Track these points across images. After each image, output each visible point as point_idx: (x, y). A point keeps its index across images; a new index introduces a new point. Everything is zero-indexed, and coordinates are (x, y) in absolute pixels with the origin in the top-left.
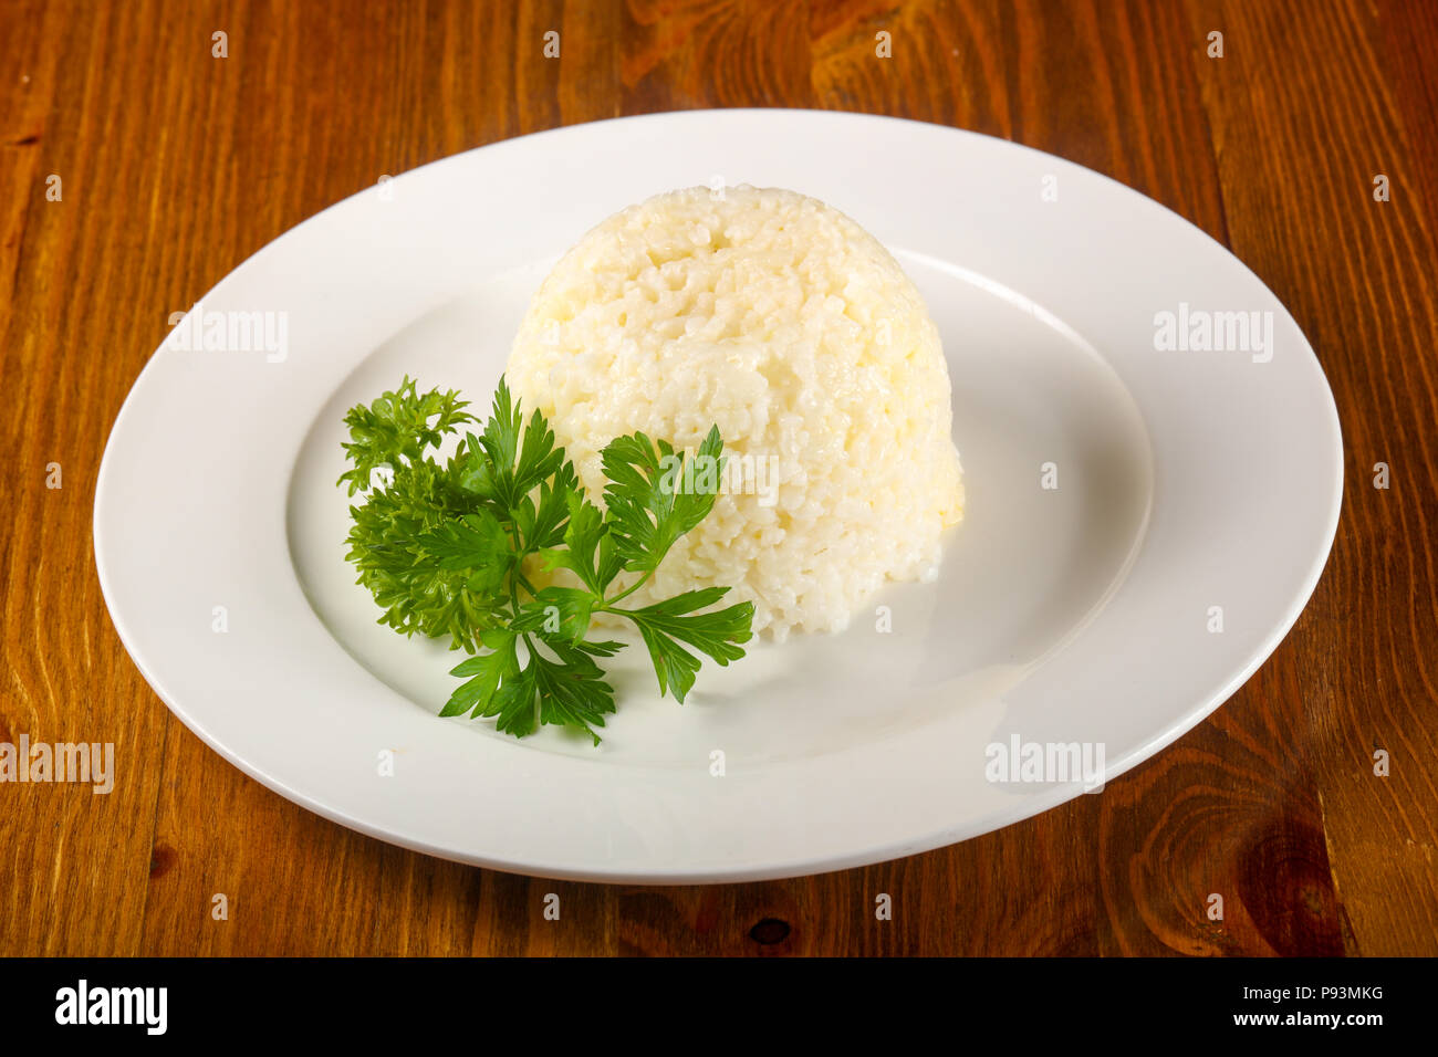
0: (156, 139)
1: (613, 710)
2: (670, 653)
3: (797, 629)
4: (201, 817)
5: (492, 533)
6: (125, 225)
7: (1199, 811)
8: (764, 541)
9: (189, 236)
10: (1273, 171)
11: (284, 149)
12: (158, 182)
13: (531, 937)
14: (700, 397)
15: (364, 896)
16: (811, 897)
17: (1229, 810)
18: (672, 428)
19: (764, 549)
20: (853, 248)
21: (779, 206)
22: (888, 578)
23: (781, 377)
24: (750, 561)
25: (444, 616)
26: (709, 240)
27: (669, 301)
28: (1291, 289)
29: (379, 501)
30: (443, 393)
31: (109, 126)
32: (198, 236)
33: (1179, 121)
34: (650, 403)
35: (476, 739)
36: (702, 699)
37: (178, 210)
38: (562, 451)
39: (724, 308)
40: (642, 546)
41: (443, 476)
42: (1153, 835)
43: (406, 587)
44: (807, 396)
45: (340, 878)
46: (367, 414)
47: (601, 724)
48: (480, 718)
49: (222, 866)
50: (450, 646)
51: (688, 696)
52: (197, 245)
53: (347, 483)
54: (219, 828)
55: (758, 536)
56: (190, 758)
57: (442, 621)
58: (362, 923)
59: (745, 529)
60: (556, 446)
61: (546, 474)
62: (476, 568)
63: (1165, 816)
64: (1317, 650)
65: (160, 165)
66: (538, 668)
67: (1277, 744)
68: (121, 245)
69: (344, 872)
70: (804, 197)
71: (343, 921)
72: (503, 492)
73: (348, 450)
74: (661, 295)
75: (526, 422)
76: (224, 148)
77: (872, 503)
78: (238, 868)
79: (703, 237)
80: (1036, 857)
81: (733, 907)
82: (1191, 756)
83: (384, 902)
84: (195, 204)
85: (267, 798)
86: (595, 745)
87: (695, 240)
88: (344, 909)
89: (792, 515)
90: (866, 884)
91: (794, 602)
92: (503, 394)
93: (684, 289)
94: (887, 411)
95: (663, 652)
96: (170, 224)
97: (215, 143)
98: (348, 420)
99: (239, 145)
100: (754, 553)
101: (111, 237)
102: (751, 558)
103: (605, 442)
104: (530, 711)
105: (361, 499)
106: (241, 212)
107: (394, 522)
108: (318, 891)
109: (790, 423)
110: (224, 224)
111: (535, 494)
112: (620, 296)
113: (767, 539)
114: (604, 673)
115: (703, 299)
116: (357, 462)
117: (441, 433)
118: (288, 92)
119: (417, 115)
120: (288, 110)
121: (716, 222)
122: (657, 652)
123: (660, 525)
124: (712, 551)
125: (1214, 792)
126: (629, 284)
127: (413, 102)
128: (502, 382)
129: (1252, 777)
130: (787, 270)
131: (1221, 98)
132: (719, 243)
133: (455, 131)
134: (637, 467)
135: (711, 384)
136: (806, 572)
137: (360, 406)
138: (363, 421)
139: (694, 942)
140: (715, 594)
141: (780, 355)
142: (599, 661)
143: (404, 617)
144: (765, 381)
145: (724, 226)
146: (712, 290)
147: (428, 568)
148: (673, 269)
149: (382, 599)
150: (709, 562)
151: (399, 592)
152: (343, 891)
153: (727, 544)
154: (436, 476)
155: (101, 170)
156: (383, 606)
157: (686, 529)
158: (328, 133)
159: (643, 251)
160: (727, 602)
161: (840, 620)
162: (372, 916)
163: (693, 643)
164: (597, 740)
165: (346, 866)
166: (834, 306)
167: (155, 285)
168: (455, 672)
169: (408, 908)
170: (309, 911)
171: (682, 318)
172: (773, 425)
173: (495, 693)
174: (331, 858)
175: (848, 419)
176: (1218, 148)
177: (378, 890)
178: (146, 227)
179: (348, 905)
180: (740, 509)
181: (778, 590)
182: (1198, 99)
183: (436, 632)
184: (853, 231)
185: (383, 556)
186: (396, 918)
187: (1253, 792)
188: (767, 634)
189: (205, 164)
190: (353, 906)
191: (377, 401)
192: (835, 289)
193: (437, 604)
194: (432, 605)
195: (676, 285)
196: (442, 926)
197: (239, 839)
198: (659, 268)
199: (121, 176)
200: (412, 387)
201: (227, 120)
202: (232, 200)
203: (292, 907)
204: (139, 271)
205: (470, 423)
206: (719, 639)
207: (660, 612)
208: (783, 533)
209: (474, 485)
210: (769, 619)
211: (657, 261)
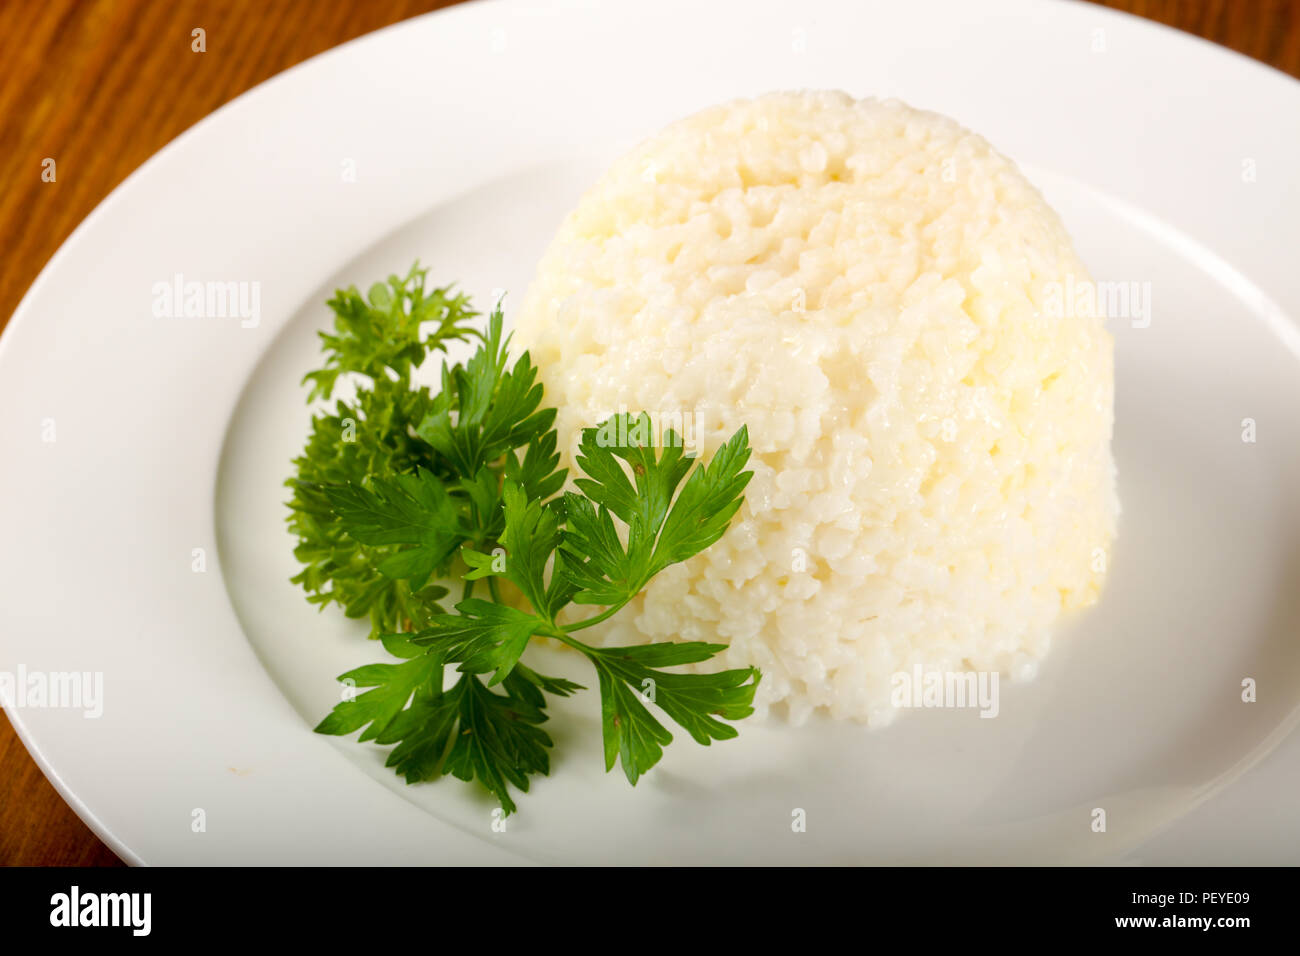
1: (546, 772)
2: (631, 715)
3: (823, 711)
5: (434, 503)
8: (789, 591)
14: (732, 385)
19: (790, 601)
21: (928, 139)
23: (849, 380)
24: (767, 613)
25: (367, 595)
26: (823, 167)
27: (742, 240)
30: (450, 296)
34: (669, 377)
36: (667, 783)
38: (550, 414)
39: (811, 265)
40: (606, 577)
43: (333, 543)
44: (876, 412)
46: (358, 300)
47: (524, 787)
48: (371, 743)
50: (369, 633)
51: (648, 777)
53: (312, 384)
55: (783, 582)
57: (362, 600)
59: (766, 571)
60: (545, 404)
61: (520, 441)
62: (406, 545)
66: (467, 692)
70: (967, 132)
72: (464, 451)
73: (323, 342)
74: (735, 229)
75: (509, 365)
77: (951, 569)
79: (817, 160)
86: (506, 814)
87: (805, 162)
89: (832, 567)
91: (822, 676)
92: (497, 321)
93: (770, 227)
94: (994, 452)
95: (622, 712)
98: (331, 303)
100: (773, 604)
102: (767, 610)
105: (323, 409)
109: (848, 444)
112: (683, 220)
113: (792, 590)
114: (549, 716)
115: (789, 246)
116: (332, 359)
117: (427, 349)
121: (840, 144)
122: (611, 710)
124: (717, 590)
126: (698, 206)
128: (499, 306)
130: (908, 230)
132: (837, 174)
134: (623, 464)
135: (752, 369)
136: (845, 641)
137: (352, 288)
138: (351, 310)
140: (705, 650)
141: (855, 349)
142: (548, 696)
143: (324, 580)
144: (824, 383)
145: (849, 151)
146: (805, 236)
148: (761, 197)
149: (302, 551)
150: (713, 604)
151: (323, 548)
153: (738, 585)
156: (302, 560)
157: (679, 556)
159: (733, 163)
163: (666, 707)
164: (510, 809)
166: (954, 293)
168: (346, 678)
171: (748, 269)
172: (825, 442)
173: (399, 714)
175: (933, 453)
180: (760, 543)
181: (803, 658)
188: (780, 710)
191: (378, 284)
192: (960, 270)
193: (364, 575)
194: (357, 575)
195: (760, 220)
198: (745, 190)
200: (423, 276)
205: (467, 341)
206: (701, 709)
207: (628, 658)
208: (816, 586)
209: (430, 435)
210: (785, 690)
211: (748, 181)
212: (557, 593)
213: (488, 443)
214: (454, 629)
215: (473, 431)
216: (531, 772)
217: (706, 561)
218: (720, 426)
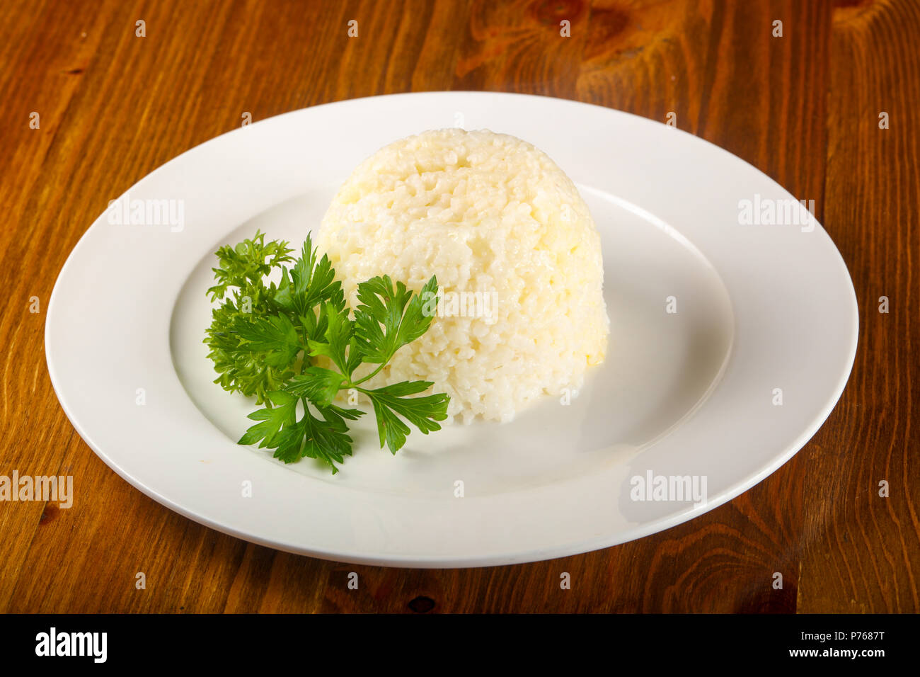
0: (155, 79)
1: (350, 454)
2: (391, 421)
3: (479, 417)
4: (80, 491)
5: (287, 330)
6: (123, 128)
7: (718, 565)
8: (460, 355)
9: (161, 139)
10: (863, 172)
11: (233, 93)
12: (149, 104)
13: (269, 589)
14: (427, 257)
15: (170, 551)
16: (453, 586)
17: (738, 567)
18: (408, 275)
19: (461, 361)
20: (544, 174)
21: (504, 145)
22: (545, 392)
23: (481, 251)
24: (450, 368)
25: (254, 382)
26: (456, 162)
27: (421, 195)
28: (857, 247)
29: (229, 307)
30: (279, 242)
31: (128, 68)
32: (167, 138)
33: (809, 133)
34: (396, 257)
35: (259, 460)
36: (409, 454)
37: (157, 122)
38: (339, 283)
39: (456, 204)
40: (377, 348)
41: (266, 292)
42: (684, 576)
43: (233, 361)
44: (496, 264)
45: (157, 539)
46: (230, 251)
47: (341, 461)
48: (265, 448)
49: (86, 522)
50: (256, 402)
51: (399, 451)
52: (164, 145)
53: (212, 293)
54: (90, 499)
55: (457, 351)
56: (82, 455)
57: (253, 384)
58: (164, 568)
59: (449, 347)
60: (335, 280)
61: (325, 297)
62: (275, 351)
63: (695, 565)
64: (820, 473)
65: (153, 94)
66: (308, 423)
67: (780, 528)
68: (117, 140)
69: (161, 535)
70: (522, 141)
71: (153, 565)
72: (298, 305)
73: (215, 273)
74: (418, 192)
75: (318, 261)
76: (196, 88)
77: (535, 341)
78: (95, 525)
79: (453, 159)
80: (605, 580)
81: (402, 587)
82: (722, 529)
83: (181, 557)
84: (169, 120)
85: (123, 485)
86: (333, 474)
87: (447, 160)
88: (155, 557)
89: (480, 341)
90: (491, 583)
91: (478, 398)
92: (308, 243)
93: (434, 190)
94: (551, 282)
95: (385, 420)
96: (151, 130)
97: (191, 84)
98: (218, 254)
99: (205, 88)
100: (453, 363)
101: (112, 134)
102: (451, 366)
103: (365, 279)
104: (299, 447)
105: (218, 305)
106: (197, 127)
107: (233, 320)
108: (142, 545)
109: (482, 279)
110: (184, 134)
111: (317, 308)
112: (393, 189)
113: (462, 355)
114: (349, 429)
115: (444, 197)
116: (220, 281)
117: (271, 267)
118: (244, 59)
119: (321, 81)
120: (241, 69)
121: (463, 151)
122: (381, 418)
123: (388, 335)
124: (426, 358)
125: (732, 554)
126: (399, 183)
127: (320, 72)
128: (309, 236)
129: (758, 548)
130: (500, 185)
131: (840, 124)
132: (463, 163)
133: (342, 90)
134: (378, 296)
135: (436, 249)
136: (489, 380)
137: (227, 246)
138: (227, 255)
139: (371, 606)
140: (423, 385)
141: (483, 236)
142: (348, 422)
143: (230, 380)
144: (470, 252)
145: (468, 154)
146: (451, 192)
147: (244, 349)
148: (429, 177)
149: (218, 367)
150: (425, 366)
151: (230, 364)
152: (157, 546)
153: (436, 355)
154: (261, 292)
155: (116, 93)
156: (219, 372)
157: (408, 341)
158: (263, 85)
159: (413, 163)
160: (433, 391)
161: (508, 414)
162: (172, 564)
163: (406, 416)
164: (335, 471)
165: (163, 531)
166: (526, 209)
167: (132, 166)
168: (251, 416)
169: (196, 561)
170: (133, 556)
171: (427, 208)
172: (472, 281)
173: (277, 433)
174: (155, 526)
175: (523, 282)
176: (830, 154)
177: (179, 549)
178: (135, 130)
179: (158, 556)
180: (446, 332)
181: (469, 390)
182: (824, 123)
183: (249, 393)
184: (548, 165)
185: (222, 340)
186: (186, 567)
187: (757, 557)
188: (459, 418)
189: (182, 96)
190: (161, 556)
191: (239, 244)
192: (528, 199)
193: (251, 374)
194: (248, 374)
195: (429, 187)
196: (214, 576)
197: (100, 506)
198: (420, 175)
199: (127, 99)
200: (262, 237)
201: (202, 72)
202: (192, 121)
203: (123, 553)
204: (125, 156)
205: (290, 262)
206: (423, 415)
207: (387, 393)
208: (472, 353)
209: (281, 299)
210: (461, 408)
211: (421, 171)
212: (353, 360)
213: (310, 300)
214: (305, 381)
215: (302, 295)
216: (344, 454)
217: (420, 344)
218: (422, 278)
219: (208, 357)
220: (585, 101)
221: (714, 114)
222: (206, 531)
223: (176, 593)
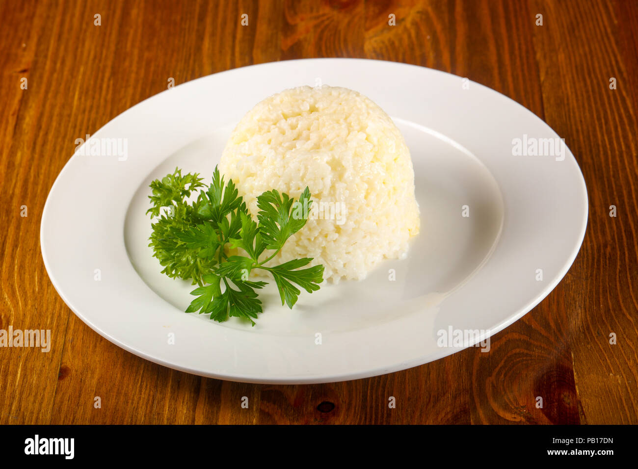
0: (78, 71)
1: (261, 311)
2: (287, 287)
3: (344, 278)
4: (82, 355)
5: (210, 233)
6: (63, 106)
7: (518, 360)
8: (328, 239)
9: (90, 111)
10: (566, 89)
11: (133, 75)
12: (78, 89)
13: (222, 407)
14: (301, 175)
15: (150, 389)
16: (345, 393)
17: (531, 359)
18: (289, 188)
19: (329, 242)
20: (371, 112)
21: (340, 94)
22: (385, 257)
23: (337, 166)
24: (322, 247)
25: (189, 270)
26: (308, 108)
27: (290, 134)
28: (571, 139)
29: (164, 221)
30: (192, 174)
31: (58, 65)
32: (94, 111)
33: (525, 67)
34: (279, 177)
35: (201, 323)
36: (300, 307)
37: (86, 100)
38: (241, 198)
39: (314, 137)
40: (274, 239)
41: (190, 209)
42: (497, 369)
43: (173, 257)
44: (348, 175)
45: (140, 382)
46: (159, 183)
47: (256, 317)
48: (203, 314)
49: (89, 375)
50: (192, 283)
51: (294, 306)
52: (93, 115)
53: (150, 213)
54: (89, 359)
55: (326, 236)
56: (78, 330)
57: (188, 272)
58: (149, 400)
59: (320, 233)
60: (238, 196)
61: (234, 208)
62: (203, 248)
63: (503, 361)
64: (574, 292)
65: (79, 82)
66: (229, 294)
67: (554, 331)
68: (61, 115)
69: (142, 379)
70: (351, 91)
71: (140, 399)
72: (215, 215)
73: (150, 199)
74: (287, 131)
75: (226, 185)
76: (107, 75)
77: (377, 223)
78: (96, 376)
79: (306, 107)
80: (445, 377)
81: (310, 397)
82: (516, 336)
83: (158, 392)
84: (93, 98)
85: (111, 347)
86: (253, 326)
87: (302, 108)
88: (141, 394)
89: (341, 228)
90: (369, 388)
91: (342, 266)
92: (217, 173)
93: (297, 129)
94: (384, 183)
95: (283, 286)
96: (82, 106)
97: (104, 72)
98: (151, 186)
99: (114, 73)
100: (324, 244)
101: (57, 111)
102: (323, 246)
103: (260, 194)
104: (225, 311)
105: (156, 220)
106: (113, 101)
107: (169, 229)
108: (130, 387)
109: (340, 186)
110: (105, 107)
111: (229, 216)
112: (269, 131)
113: (330, 237)
114: (258, 295)
115: (305, 133)
116: (155, 204)
117: (191, 191)
118: (136, 52)
119: (191, 62)
120: (136, 58)
121: (312, 101)
122: (281, 286)
123: (282, 229)
124: (306, 242)
125: (526, 351)
126: (273, 127)
127: (190, 56)
128: (216, 168)
129: (543, 346)
130: (342, 121)
131: (545, 57)
132: (313, 110)
133: (207, 68)
134: (273, 204)
135: (306, 169)
136: (348, 253)
137: (157, 180)
138: (158, 187)
139: (293, 411)
140: (306, 261)
141: (337, 157)
142: (256, 290)
143: (172, 271)
144: (330, 168)
145: (316, 102)
146: (309, 129)
147: (183, 249)
148: (292, 120)
149: (163, 262)
150: (305, 248)
151: (171, 259)
152: (141, 386)
153: (313, 240)
154: (187, 209)
155: (54, 83)
156: (162, 265)
157: (294, 232)
158: (152, 68)
159: (280, 112)
160: (312, 264)
161: (363, 274)
162: (153, 397)
163: (297, 282)
164: (254, 324)
165: (142, 377)
166: (362, 136)
167: (74, 132)
168: (192, 293)
169: (169, 394)
170: (126, 395)
171: (295, 141)
172: (333, 187)
173: (210, 303)
174: (137, 373)
175: (366, 185)
176: (542, 78)
177: (156, 387)
178: (71, 107)
179: (142, 393)
180: (318, 225)
181: (335, 261)
182: (534, 58)
183: (186, 277)
184: (371, 105)
185: (164, 244)
186: (163, 398)
187: (543, 352)
188: (330, 280)
189: (99, 81)
190: (145, 393)
191: (164, 178)
192: (362, 129)
193: (186, 265)
194: (184, 265)
195: (293, 127)
196: (183, 402)
197: (97, 364)
198: (286, 120)
199: (62, 86)
200: (179, 172)
201: (109, 63)
202: (109, 97)
203: (119, 393)
204: (68, 126)
205: (203, 187)
206: (308, 281)
207: (282, 268)
208: (337, 235)
209: (203, 212)
210: (331, 273)
211: (286, 117)
212: (258, 250)
213: (224, 210)
214: (228, 266)
215: (217, 208)
216: (257, 312)
217: (301, 234)
218: (299, 189)
219: (153, 256)
220: (372, 58)
221: (461, 59)
222: (172, 373)
223: (159, 417)
